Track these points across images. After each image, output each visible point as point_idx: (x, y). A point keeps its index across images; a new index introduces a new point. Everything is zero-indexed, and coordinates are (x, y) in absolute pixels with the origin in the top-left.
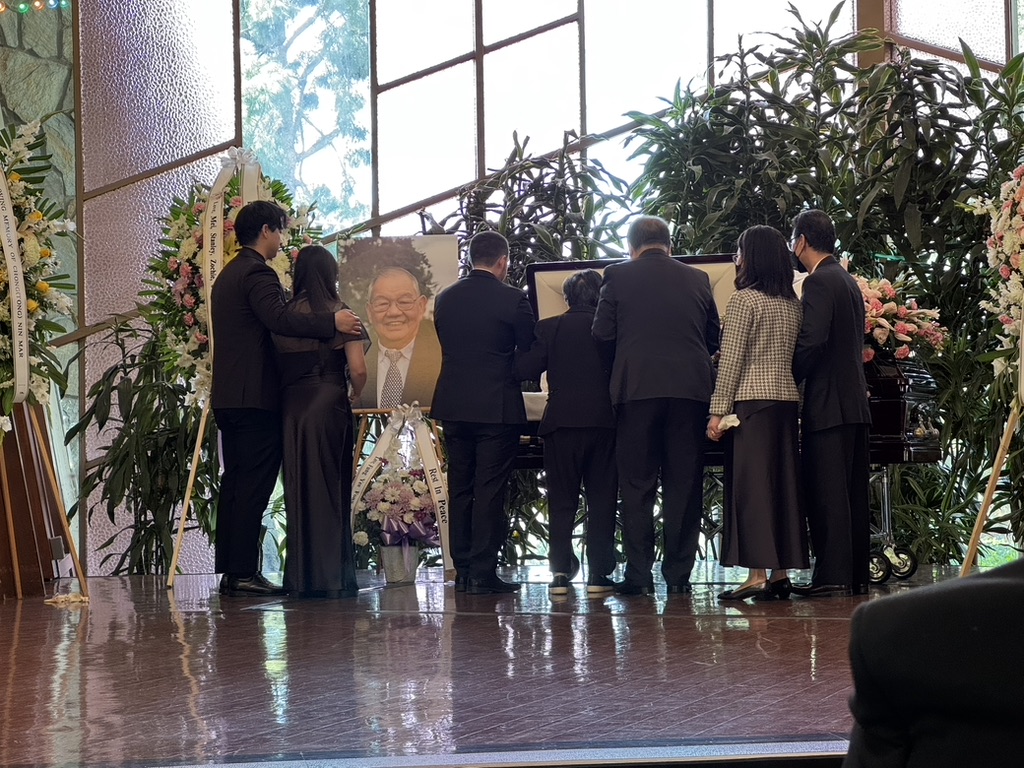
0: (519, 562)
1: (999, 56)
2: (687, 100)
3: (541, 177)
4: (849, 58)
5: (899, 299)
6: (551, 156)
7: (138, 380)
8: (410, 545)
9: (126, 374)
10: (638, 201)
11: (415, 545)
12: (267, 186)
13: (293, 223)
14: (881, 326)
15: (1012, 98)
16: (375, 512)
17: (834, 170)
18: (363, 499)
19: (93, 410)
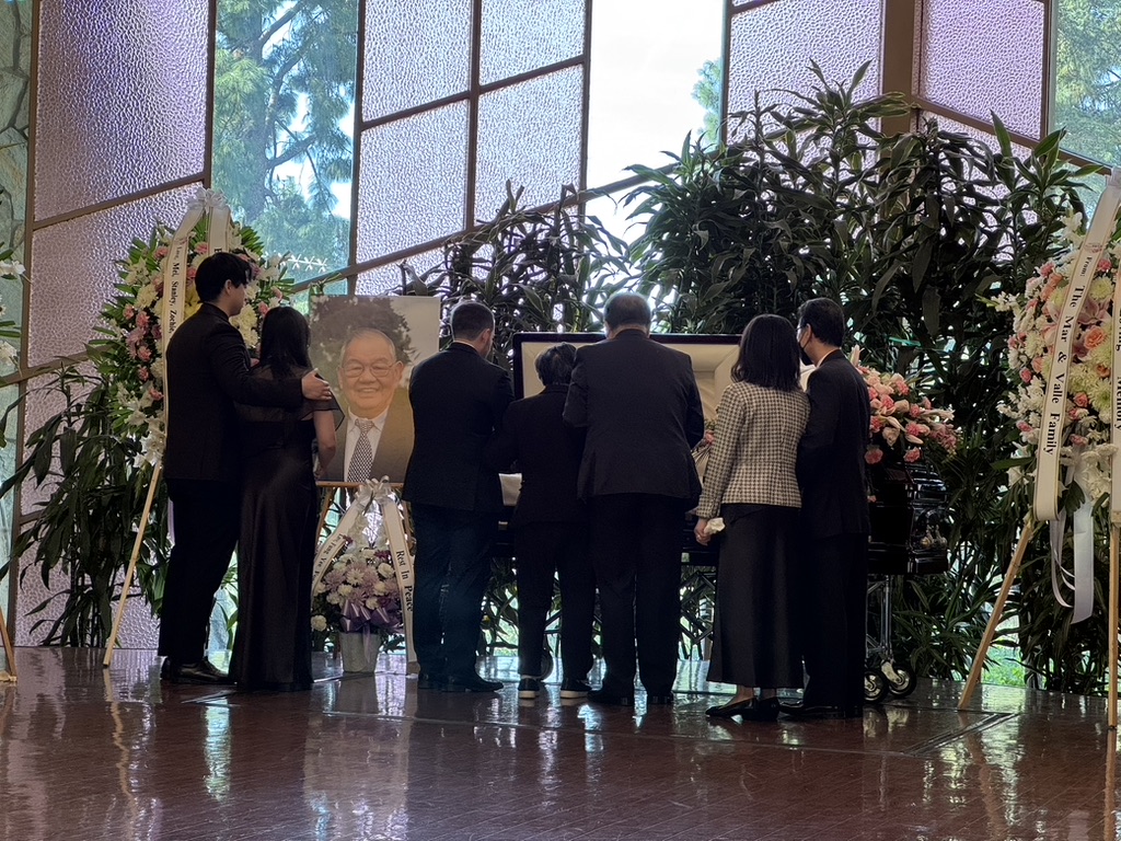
0: (488, 649)
1: (1034, 131)
2: (696, 156)
3: (535, 233)
4: (873, 123)
5: (912, 397)
6: (547, 208)
7: (83, 430)
8: (372, 632)
9: (70, 424)
10: (637, 263)
11: (376, 633)
12: (236, 232)
13: (263, 275)
14: (891, 426)
15: (1044, 179)
16: (336, 595)
17: (850, 242)
18: (322, 580)
19: (31, 462)
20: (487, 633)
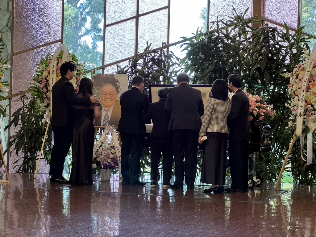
0: (142, 173)
1: (296, 27)
2: (200, 34)
3: (155, 56)
4: (250, 24)
5: (261, 102)
6: (158, 49)
7: (27, 112)
8: (109, 169)
9: (24, 110)
10: (184, 64)
11: (111, 169)
12: (70, 56)
13: (78, 68)
14: (255, 110)
15: (299, 40)
16: (99, 158)
17: (244, 58)
18: (95, 154)
19: (13, 121)
20: (142, 169)
